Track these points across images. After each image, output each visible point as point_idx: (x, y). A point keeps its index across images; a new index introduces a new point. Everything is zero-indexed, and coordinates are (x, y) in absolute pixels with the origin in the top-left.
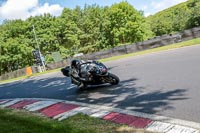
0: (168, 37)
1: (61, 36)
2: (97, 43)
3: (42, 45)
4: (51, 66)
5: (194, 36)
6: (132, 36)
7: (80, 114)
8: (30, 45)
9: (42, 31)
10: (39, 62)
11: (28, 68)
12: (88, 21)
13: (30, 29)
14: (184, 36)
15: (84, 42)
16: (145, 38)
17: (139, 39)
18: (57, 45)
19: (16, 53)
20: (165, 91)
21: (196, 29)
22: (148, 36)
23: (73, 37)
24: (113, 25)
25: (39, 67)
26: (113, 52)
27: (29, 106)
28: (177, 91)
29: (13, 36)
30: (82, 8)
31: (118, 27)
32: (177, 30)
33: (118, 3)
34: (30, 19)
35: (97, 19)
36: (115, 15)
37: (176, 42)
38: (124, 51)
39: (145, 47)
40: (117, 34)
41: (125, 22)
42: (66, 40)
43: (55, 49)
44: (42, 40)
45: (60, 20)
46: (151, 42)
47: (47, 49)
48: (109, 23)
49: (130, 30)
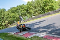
1: (28, 11)
2: (40, 12)
3: (22, 14)
4: (25, 21)
6: (52, 9)
9: (21, 10)
10: (21, 20)
11: (18, 22)
13: (18, 10)
15: (35, 12)
17: (54, 9)
18: (26, 14)
19: (14, 17)
23: (31, 11)
26: (45, 15)
29: (13, 12)
31: (46, 6)
35: (39, 4)
38: (49, 14)
40: (46, 9)
41: (49, 4)
43: (26, 15)
45: (27, 6)
49: (51, 7)
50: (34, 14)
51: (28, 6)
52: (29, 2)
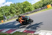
0: (38, 9)
1: (11, 11)
2: (20, 12)
3: (6, 14)
4: (9, 19)
5: (44, 9)
6: (29, 10)
7: (17, 32)
8: (2, 14)
9: (5, 10)
10: (5, 19)
11: (2, 21)
12: (17, 7)
14: (42, 9)
15: (17, 12)
16: (32, 10)
17: (31, 10)
21: (44, 7)
25: (5, 20)
26: (25, 14)
27: (3, 31)
30: (15, 3)
31: (25, 8)
34: (1, 7)
35: (20, 6)
36: (24, 4)
37: (40, 10)
38: (27, 14)
39: (32, 12)
40: (25, 10)
41: (27, 6)
42: (12, 12)
43: (9, 15)
44: (5, 12)
46: (34, 11)
47: (7, 15)
48: (23, 7)
49: (28, 8)
51: (11, 7)
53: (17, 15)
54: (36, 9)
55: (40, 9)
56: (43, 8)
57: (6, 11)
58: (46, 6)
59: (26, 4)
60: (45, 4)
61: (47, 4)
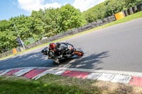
0: (95, 23)
1: (33, 28)
2: (55, 30)
3: (21, 35)
5: (109, 21)
6: (75, 24)
8: (14, 35)
9: (20, 26)
10: (21, 45)
11: (14, 49)
12: (48, 18)
13: (13, 25)
14: (104, 22)
15: (47, 30)
17: (79, 25)
18: (31, 34)
19: (5, 41)
20: (97, 54)
22: (84, 23)
23: (39, 28)
24: (63, 19)
25: (21, 48)
28: (103, 53)
29: (2, 31)
31: (66, 20)
32: (100, 18)
33: (64, 5)
34: (11, 19)
35: (53, 16)
36: (64, 12)
38: (71, 33)
39: (83, 30)
40: (66, 24)
41: (70, 16)
42: (36, 30)
43: (30, 36)
44: (21, 31)
45: (31, 18)
49: (73, 21)
50: (46, 34)
51: (33, 19)
52: (35, 12)
53: (48, 36)
54: (90, 21)
55: (99, 21)
56: (105, 19)
57: (22, 28)
58: (112, 16)
59: (67, 12)
60: (111, 12)
61: (116, 10)
